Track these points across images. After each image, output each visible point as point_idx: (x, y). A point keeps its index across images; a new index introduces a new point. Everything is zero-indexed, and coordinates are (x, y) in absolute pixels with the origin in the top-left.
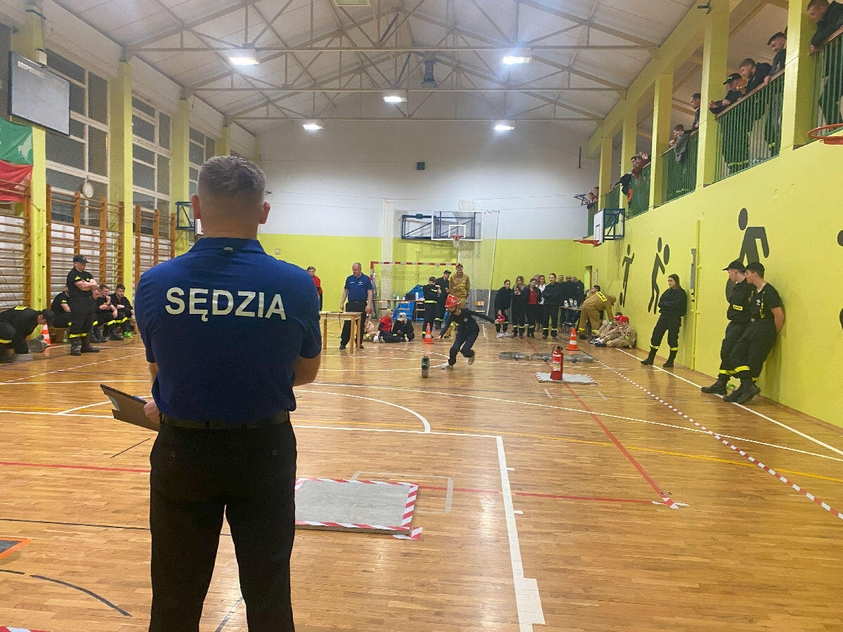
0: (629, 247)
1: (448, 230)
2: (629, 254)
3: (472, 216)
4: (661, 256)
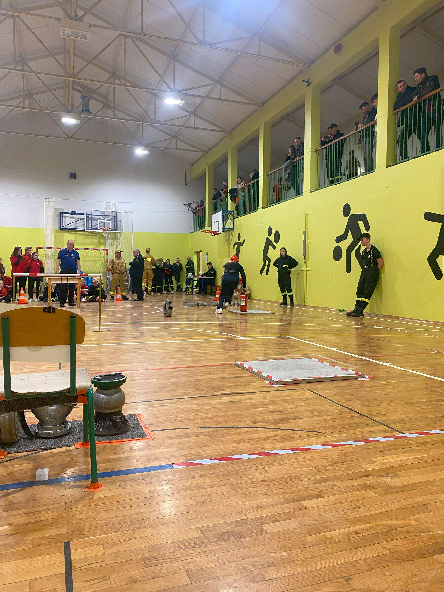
0: (239, 235)
1: (98, 224)
2: (239, 239)
3: (115, 214)
4: (272, 238)
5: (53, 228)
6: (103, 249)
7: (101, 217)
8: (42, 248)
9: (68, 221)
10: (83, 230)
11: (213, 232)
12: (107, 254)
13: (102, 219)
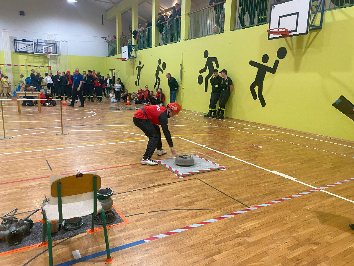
0: (140, 61)
1: (43, 49)
2: (140, 64)
3: (55, 42)
4: (161, 66)
5: (10, 51)
6: (47, 67)
7: (45, 44)
8: (3, 65)
9: (21, 46)
10: (32, 53)
11: (123, 59)
12: (51, 69)
13: (45, 46)
